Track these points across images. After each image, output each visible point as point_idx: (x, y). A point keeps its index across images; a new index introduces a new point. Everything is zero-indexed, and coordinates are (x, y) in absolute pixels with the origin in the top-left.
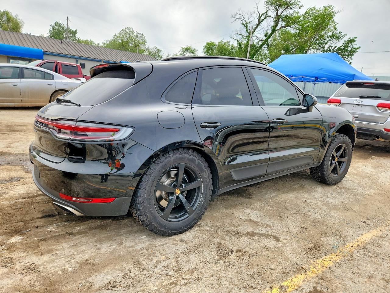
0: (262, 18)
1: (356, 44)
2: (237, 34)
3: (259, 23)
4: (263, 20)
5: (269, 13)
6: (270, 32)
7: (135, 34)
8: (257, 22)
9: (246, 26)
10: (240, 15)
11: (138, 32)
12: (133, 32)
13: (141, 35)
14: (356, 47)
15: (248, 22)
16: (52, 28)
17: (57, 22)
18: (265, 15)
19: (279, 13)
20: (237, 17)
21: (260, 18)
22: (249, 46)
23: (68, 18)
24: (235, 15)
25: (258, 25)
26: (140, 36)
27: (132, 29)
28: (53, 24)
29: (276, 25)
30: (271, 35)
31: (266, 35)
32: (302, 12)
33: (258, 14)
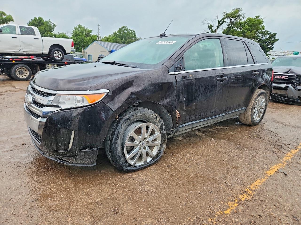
0: (221, 23)
1: (276, 37)
2: (205, 32)
5: (225, 20)
8: (218, 25)
9: (211, 27)
12: (127, 30)
15: (212, 25)
17: (80, 25)
18: (222, 21)
19: (232, 21)
20: (205, 22)
21: (219, 23)
23: (99, 25)
24: (203, 21)
26: (132, 32)
27: (126, 28)
28: (76, 26)
32: (243, 20)
33: (218, 20)
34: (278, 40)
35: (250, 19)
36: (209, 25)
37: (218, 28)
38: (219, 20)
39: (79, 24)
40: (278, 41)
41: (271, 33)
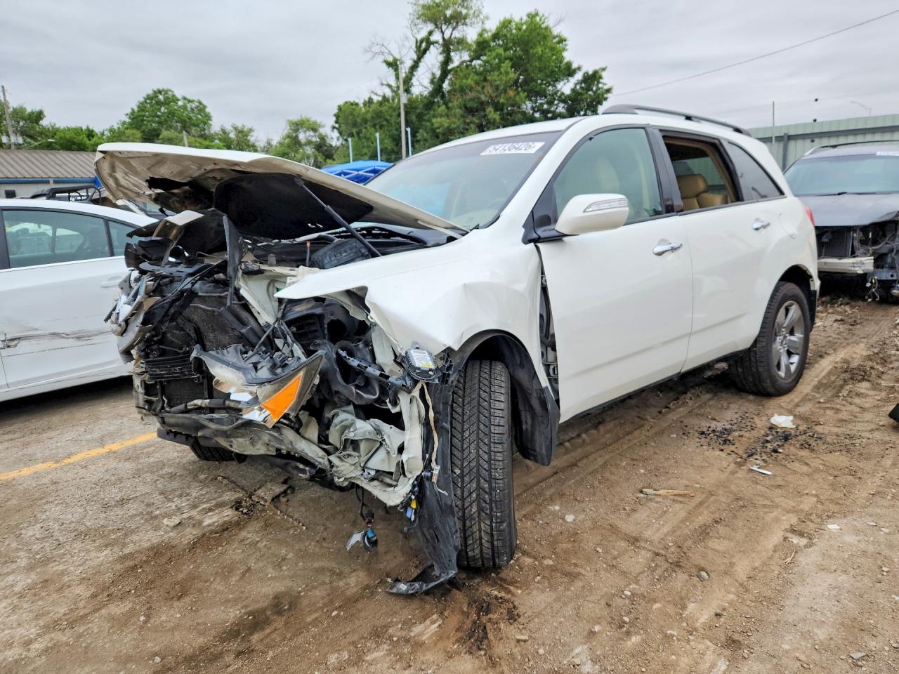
0: (424, 45)
1: (605, 82)
2: (382, 84)
3: (420, 58)
4: (425, 52)
5: (433, 38)
6: (438, 73)
7: (180, 103)
8: (415, 57)
9: (393, 65)
10: (378, 47)
11: (189, 97)
12: (175, 100)
13: (198, 104)
14: (606, 87)
15: (398, 57)
19: (447, 38)
20: (375, 49)
21: (418, 47)
22: (402, 107)
23: (5, 88)
24: (370, 48)
25: (416, 62)
26: (193, 106)
27: (169, 93)
29: (448, 60)
30: (443, 78)
31: (432, 82)
33: (415, 40)
34: (608, 91)
35: (506, 24)
36: (390, 59)
37: (415, 66)
38: (417, 40)
40: (608, 95)
41: (579, 68)
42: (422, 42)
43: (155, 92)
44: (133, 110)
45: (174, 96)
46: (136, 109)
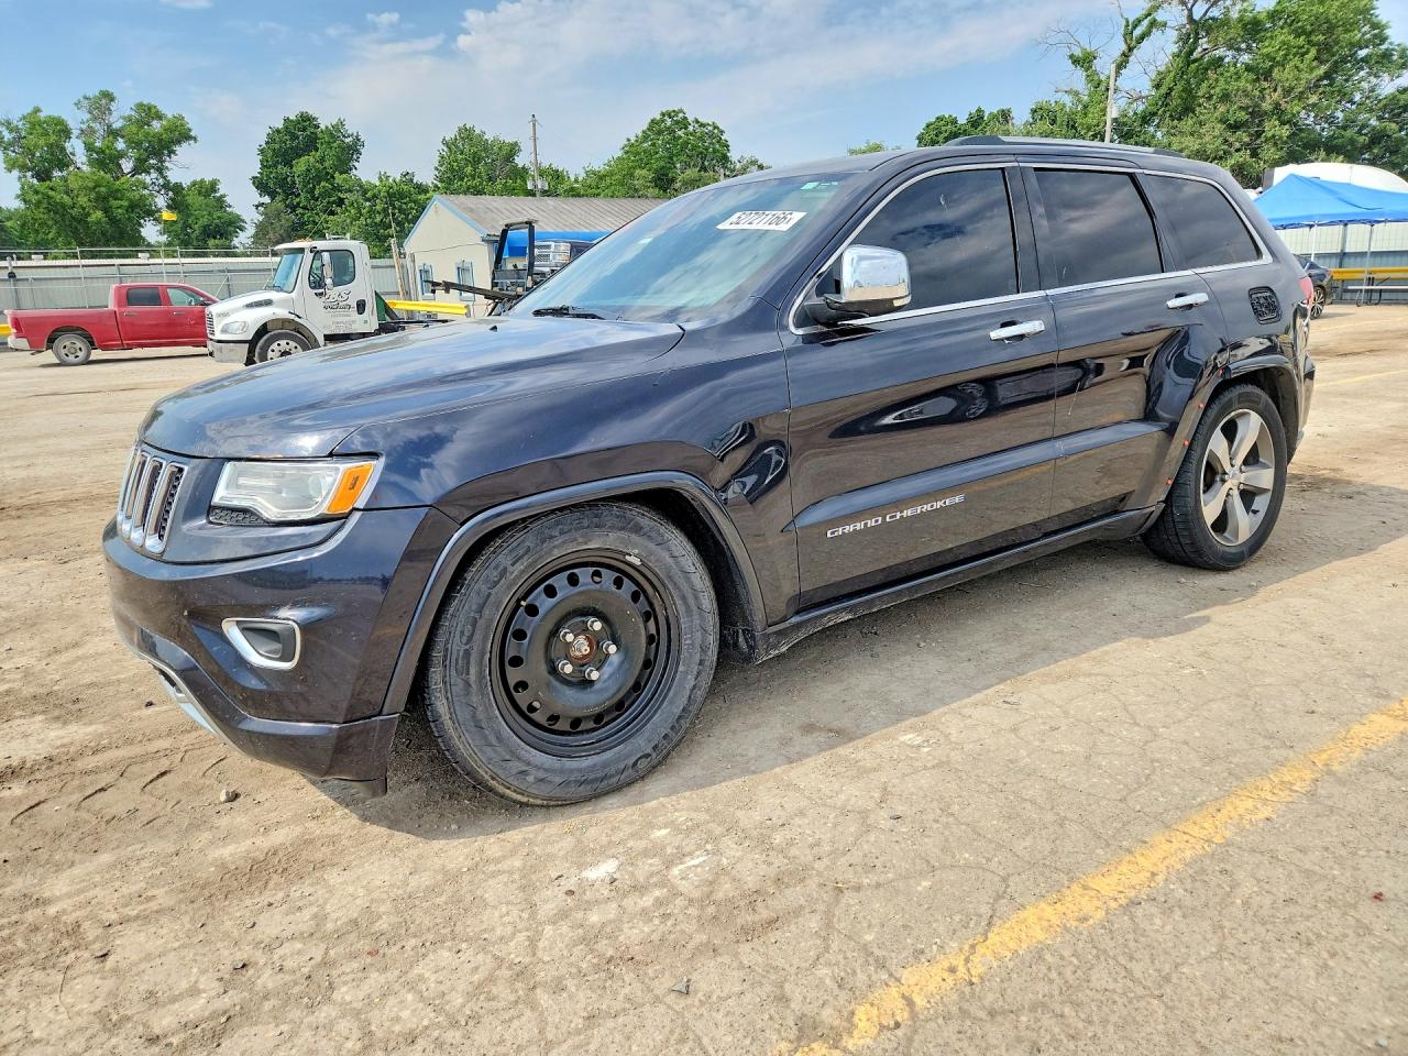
0: (1138, 32)
2: (1058, 90)
3: (1131, 49)
4: (1142, 38)
5: (1160, 16)
7: (691, 128)
8: (1124, 47)
9: (1084, 61)
10: (1061, 34)
11: (701, 120)
12: (684, 123)
13: (710, 128)
15: (1091, 48)
16: (446, 149)
17: (465, 126)
18: (1146, 23)
19: (1196, 17)
20: (1054, 38)
21: (1128, 34)
22: (1109, 124)
24: (1044, 37)
25: (1126, 56)
26: (706, 131)
28: (451, 135)
29: (1191, 48)
31: (1156, 86)
33: (1124, 23)
36: (1078, 53)
37: (1120, 66)
38: (1128, 22)
39: (461, 125)
42: (1139, 22)
43: (663, 115)
44: (629, 140)
45: (685, 118)
46: (633, 140)
